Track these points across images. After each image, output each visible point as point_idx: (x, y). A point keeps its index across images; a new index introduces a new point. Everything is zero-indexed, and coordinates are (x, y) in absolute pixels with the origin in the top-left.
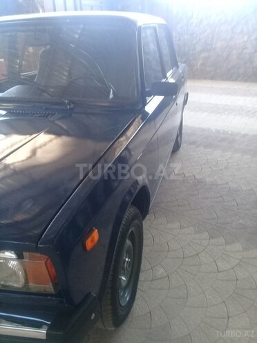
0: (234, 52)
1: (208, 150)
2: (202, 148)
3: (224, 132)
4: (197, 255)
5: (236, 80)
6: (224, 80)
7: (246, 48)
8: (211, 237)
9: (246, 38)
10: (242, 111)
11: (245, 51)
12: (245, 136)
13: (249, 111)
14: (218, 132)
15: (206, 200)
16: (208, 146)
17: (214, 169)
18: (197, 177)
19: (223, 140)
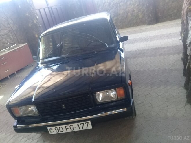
0: (129, 14)
1: (135, 59)
2: (133, 59)
3: (139, 50)
4: (149, 93)
5: (133, 26)
6: (128, 27)
7: (134, 11)
8: (152, 87)
9: (133, 6)
10: (142, 39)
11: (134, 12)
12: (148, 50)
13: (145, 39)
14: (136, 51)
15: (144, 77)
16: (135, 57)
17: (142, 65)
18: (137, 70)
19: (140, 53)
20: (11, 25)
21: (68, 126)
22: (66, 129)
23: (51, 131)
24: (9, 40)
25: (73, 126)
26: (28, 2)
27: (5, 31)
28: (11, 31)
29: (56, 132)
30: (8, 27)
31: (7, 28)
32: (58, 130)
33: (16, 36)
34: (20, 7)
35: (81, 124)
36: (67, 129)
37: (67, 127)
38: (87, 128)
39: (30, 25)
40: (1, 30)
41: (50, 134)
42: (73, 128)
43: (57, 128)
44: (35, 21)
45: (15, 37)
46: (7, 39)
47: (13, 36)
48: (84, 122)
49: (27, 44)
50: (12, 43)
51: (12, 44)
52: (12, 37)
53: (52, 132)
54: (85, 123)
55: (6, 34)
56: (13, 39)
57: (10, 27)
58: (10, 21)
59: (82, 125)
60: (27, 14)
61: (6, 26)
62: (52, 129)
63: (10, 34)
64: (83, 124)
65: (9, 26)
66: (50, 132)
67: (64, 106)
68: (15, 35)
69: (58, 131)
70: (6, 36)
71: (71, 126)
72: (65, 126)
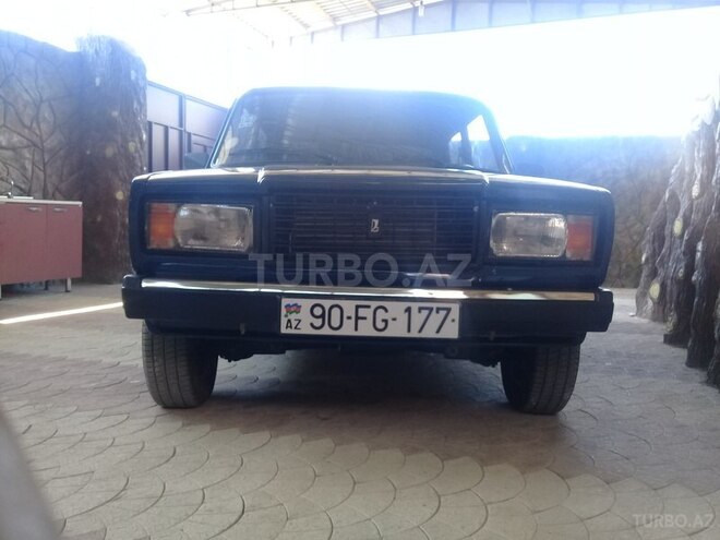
20: (43, 126)
21: (369, 307)
22: (357, 318)
23: (293, 317)
24: (15, 173)
25: (386, 311)
26: (133, 78)
27: (16, 139)
28: (35, 145)
29: (312, 325)
30: (30, 128)
31: (27, 131)
32: (323, 316)
33: (44, 171)
34: (98, 81)
35: (420, 309)
36: (360, 321)
37: (362, 312)
38: (438, 332)
39: (109, 152)
40: (4, 126)
41: (284, 330)
42: (383, 321)
43: (323, 308)
44: (132, 146)
45: (41, 174)
46: (11, 168)
47: (33, 164)
48: (435, 305)
49: (80, 203)
50: (23, 186)
51: (21, 189)
52: (29, 166)
53: (294, 324)
54: (438, 310)
55: (14, 149)
56: (29, 173)
57: (38, 132)
58: (46, 113)
59: (425, 313)
60: (115, 114)
61: (27, 121)
62: (297, 309)
63: (28, 155)
64: (431, 309)
65: (34, 125)
66: (284, 321)
67: (376, 222)
68: (45, 164)
69: (318, 322)
70: (9, 153)
71: (380, 312)
72: (357, 307)
